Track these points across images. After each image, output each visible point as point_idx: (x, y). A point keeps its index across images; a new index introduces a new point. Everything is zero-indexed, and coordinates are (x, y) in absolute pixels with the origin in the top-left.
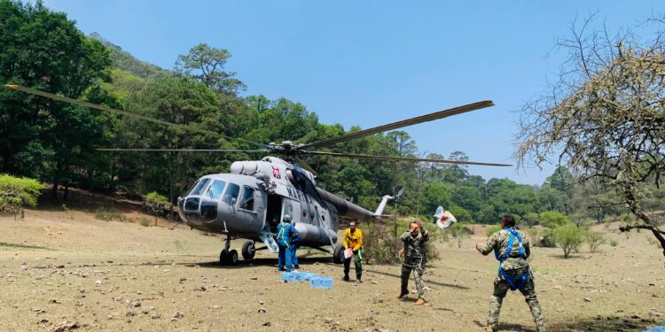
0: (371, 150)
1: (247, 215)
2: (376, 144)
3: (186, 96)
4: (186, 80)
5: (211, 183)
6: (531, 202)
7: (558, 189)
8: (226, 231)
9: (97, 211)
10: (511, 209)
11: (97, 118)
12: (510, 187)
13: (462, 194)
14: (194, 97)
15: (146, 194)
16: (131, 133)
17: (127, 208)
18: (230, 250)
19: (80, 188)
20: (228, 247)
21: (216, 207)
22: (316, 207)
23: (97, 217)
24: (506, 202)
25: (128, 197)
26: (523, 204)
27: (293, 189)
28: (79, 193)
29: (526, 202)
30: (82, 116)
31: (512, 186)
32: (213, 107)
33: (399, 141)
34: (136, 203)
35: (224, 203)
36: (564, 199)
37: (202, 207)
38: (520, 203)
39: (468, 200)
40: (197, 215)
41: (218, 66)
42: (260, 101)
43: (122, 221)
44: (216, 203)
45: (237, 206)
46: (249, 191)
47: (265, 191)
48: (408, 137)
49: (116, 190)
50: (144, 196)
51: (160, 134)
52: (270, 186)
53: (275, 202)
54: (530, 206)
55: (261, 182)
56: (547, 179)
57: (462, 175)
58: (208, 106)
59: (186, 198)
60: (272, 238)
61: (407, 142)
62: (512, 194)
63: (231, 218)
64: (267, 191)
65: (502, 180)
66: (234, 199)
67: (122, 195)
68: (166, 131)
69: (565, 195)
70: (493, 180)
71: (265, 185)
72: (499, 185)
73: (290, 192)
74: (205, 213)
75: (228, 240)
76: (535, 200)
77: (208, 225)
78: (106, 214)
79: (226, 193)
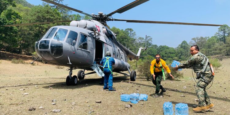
0: (120, 35)
1: (84, 52)
2: (122, 33)
3: (48, 12)
4: (47, 6)
5: (57, 31)
6: (174, 53)
7: (183, 49)
8: (70, 63)
9: (12, 60)
10: (168, 56)
11: (10, 21)
12: (167, 48)
13: (151, 51)
14: (51, 13)
15: (33, 52)
16: (26, 28)
17: (26, 59)
18: (72, 76)
19: (6, 51)
20: (72, 74)
21: (62, 47)
22: (119, 50)
23: (13, 62)
24: (166, 53)
25: (27, 54)
26: (172, 54)
27: (107, 39)
28: (5, 53)
29: (173, 53)
30: (3, 20)
31: (168, 48)
32: (59, 17)
33: (129, 32)
34: (30, 56)
35: (68, 44)
36: (185, 52)
37: (51, 46)
38: (171, 54)
39: (153, 53)
40: (48, 52)
41: (60, 2)
42: (77, 16)
43: (23, 64)
44: (62, 44)
45: (76, 46)
46: (84, 37)
47: (94, 38)
48: (133, 31)
49: (22, 52)
50: (32, 53)
51: (37, 28)
52: (97, 35)
53: (99, 45)
54: (174, 54)
55: (91, 32)
56: (179, 45)
57: (150, 45)
58: (56, 16)
59: (40, 41)
60: (99, 68)
61: (133, 32)
62: (168, 51)
63: (73, 54)
64: (95, 38)
65: (164, 46)
66: (74, 41)
67: (24, 54)
68: (40, 27)
69: (186, 51)
70: (161, 46)
71: (93, 34)
72: (163, 48)
73: (106, 41)
74: (55, 52)
75: (71, 70)
76: (176, 52)
77: (57, 60)
78: (16, 61)
79: (68, 37)
